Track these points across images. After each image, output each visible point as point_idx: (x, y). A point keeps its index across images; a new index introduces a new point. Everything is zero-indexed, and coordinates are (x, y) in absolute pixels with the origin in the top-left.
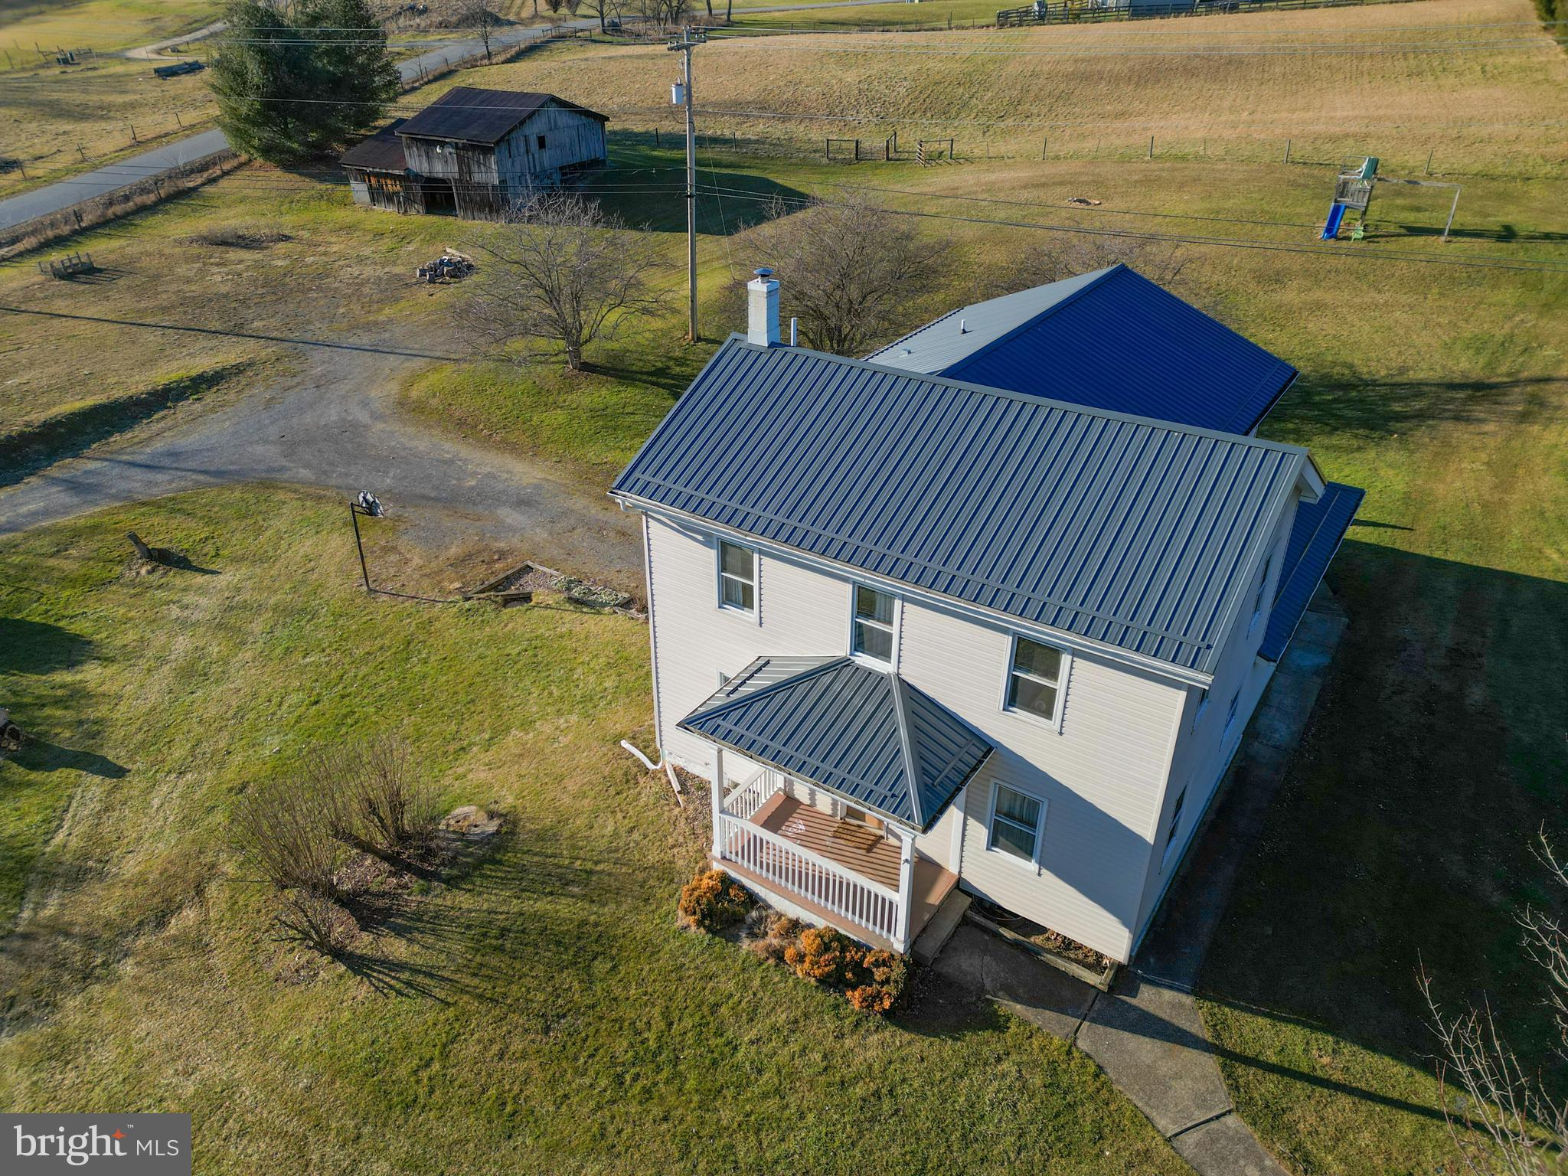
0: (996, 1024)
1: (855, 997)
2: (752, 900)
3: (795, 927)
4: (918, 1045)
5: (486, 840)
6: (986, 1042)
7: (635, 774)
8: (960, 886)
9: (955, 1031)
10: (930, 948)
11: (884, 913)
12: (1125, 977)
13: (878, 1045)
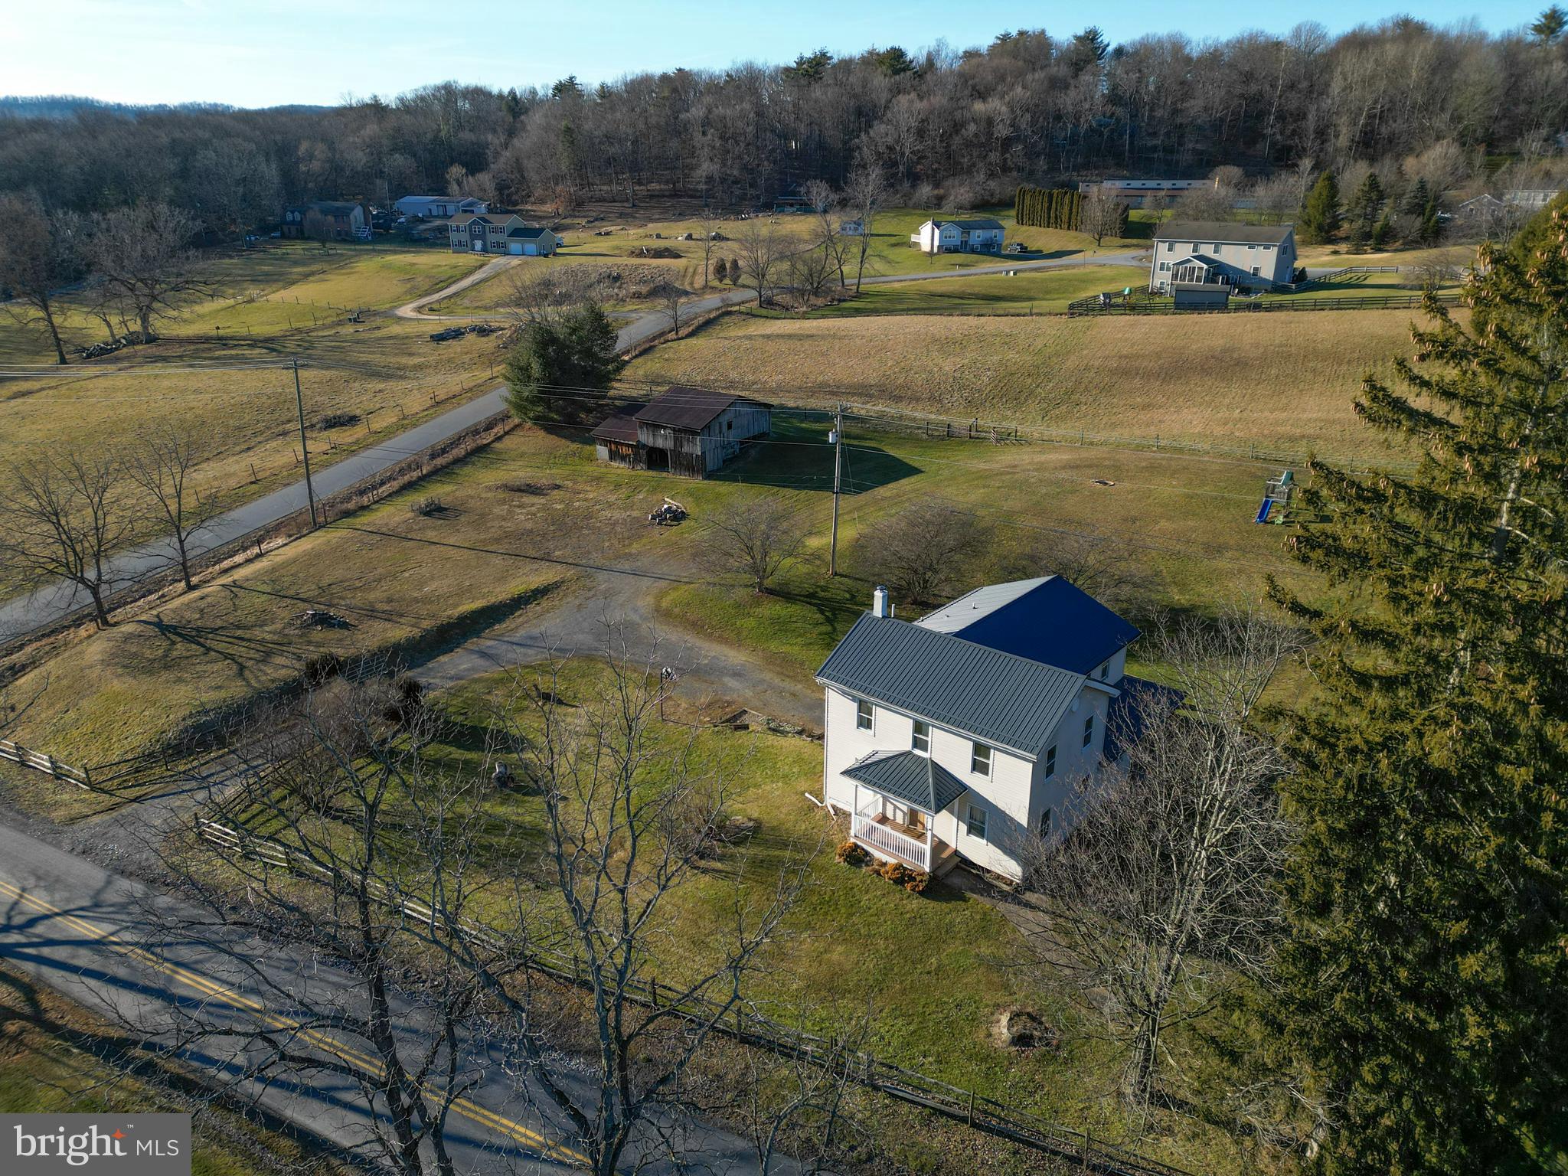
0: (965, 900)
1: (908, 886)
2: (867, 854)
3: (885, 864)
4: (933, 904)
5: (748, 829)
6: (961, 905)
7: (812, 807)
8: (956, 852)
9: (948, 901)
10: (940, 873)
11: (920, 856)
12: (1018, 890)
13: (916, 903)
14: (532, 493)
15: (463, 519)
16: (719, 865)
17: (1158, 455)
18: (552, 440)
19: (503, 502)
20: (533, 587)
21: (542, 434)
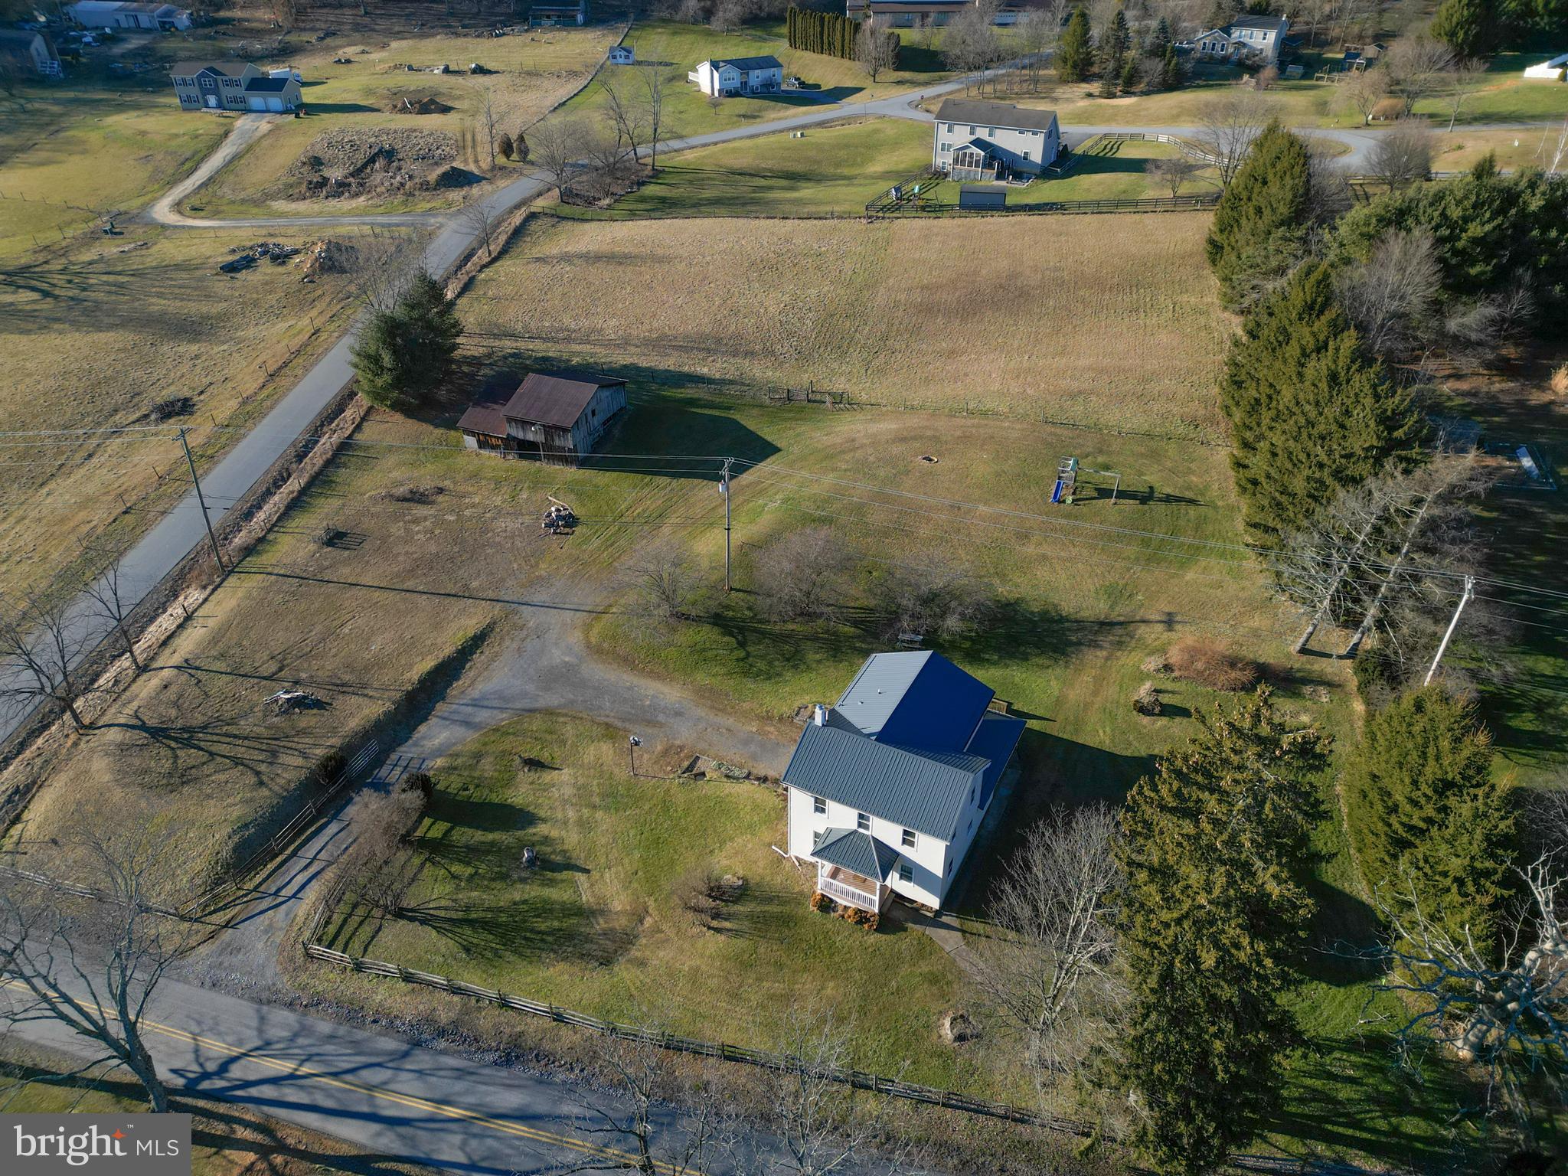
0: (905, 930)
1: (866, 926)
2: (831, 900)
3: (846, 908)
4: (885, 937)
5: (739, 887)
6: (903, 934)
7: (780, 860)
8: (892, 891)
9: (894, 933)
10: (885, 910)
11: (872, 902)
12: (938, 913)
13: (874, 938)
14: (419, 502)
15: (366, 546)
16: (727, 925)
17: (969, 422)
18: (412, 426)
19: (396, 517)
20: (471, 633)
21: (399, 417)
